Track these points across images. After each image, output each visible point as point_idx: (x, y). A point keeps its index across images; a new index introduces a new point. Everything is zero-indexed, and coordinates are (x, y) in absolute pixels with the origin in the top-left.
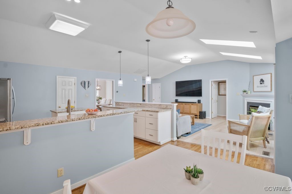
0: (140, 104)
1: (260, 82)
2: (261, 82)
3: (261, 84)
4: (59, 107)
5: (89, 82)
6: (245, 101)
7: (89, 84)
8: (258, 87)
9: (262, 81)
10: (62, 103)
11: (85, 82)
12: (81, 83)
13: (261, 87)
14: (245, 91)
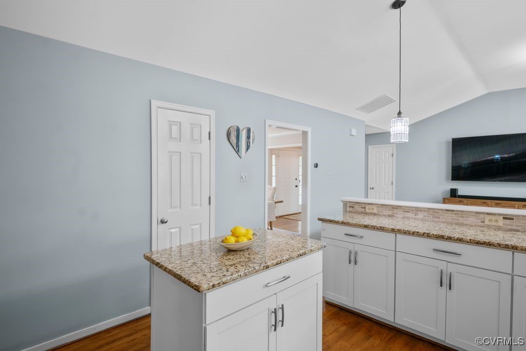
4: (163, 222)
5: (249, 130)
7: (248, 137)
10: (171, 207)
11: (238, 130)
12: (229, 135)
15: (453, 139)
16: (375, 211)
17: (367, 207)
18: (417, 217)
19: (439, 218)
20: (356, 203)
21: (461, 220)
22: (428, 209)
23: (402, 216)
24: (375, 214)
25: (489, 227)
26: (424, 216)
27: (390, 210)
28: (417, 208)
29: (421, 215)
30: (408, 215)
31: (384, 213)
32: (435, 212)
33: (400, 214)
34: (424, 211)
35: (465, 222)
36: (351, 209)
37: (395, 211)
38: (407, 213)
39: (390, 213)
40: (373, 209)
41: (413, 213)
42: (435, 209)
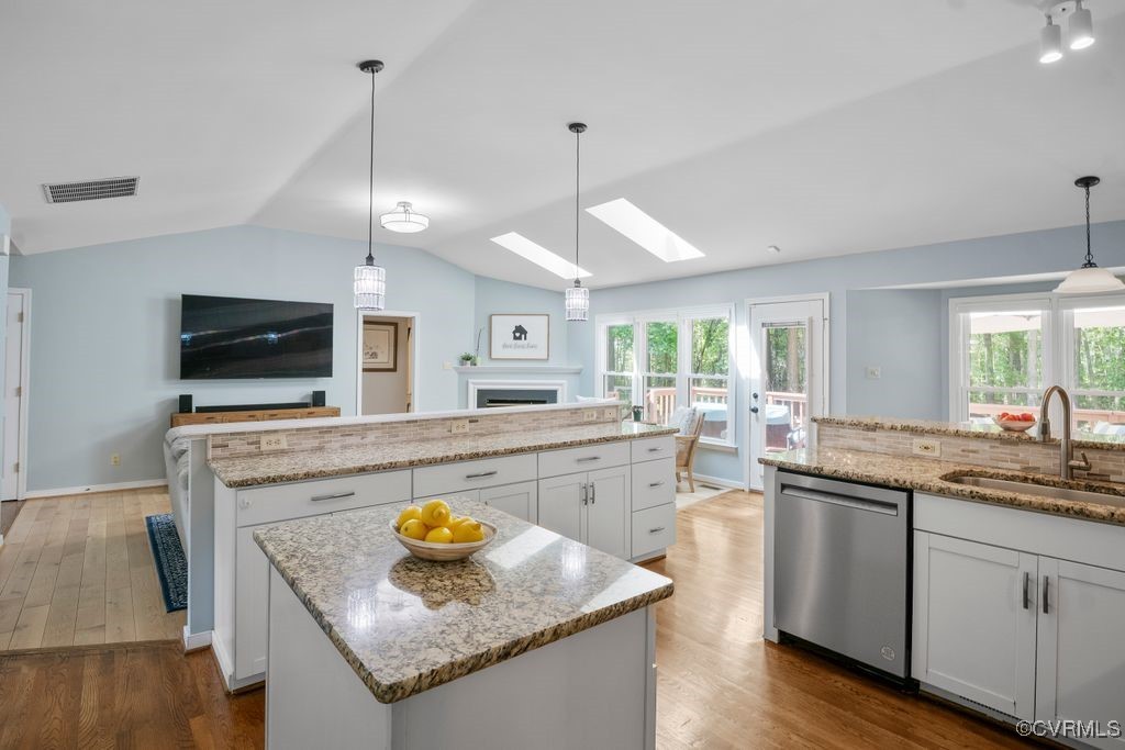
0: (473, 420)
1: (514, 332)
2: (518, 335)
3: (515, 338)
6: (471, 386)
8: (505, 346)
9: (520, 332)
13: (516, 346)
14: (467, 358)
15: (184, 296)
16: (284, 445)
17: (264, 439)
18: (366, 441)
19: (397, 436)
20: (231, 434)
21: (426, 434)
22: (383, 424)
23: (338, 445)
24: (283, 452)
25: (456, 436)
26: (376, 437)
27: (317, 438)
28: (365, 425)
29: (371, 437)
30: (350, 440)
31: (304, 446)
32: (393, 428)
33: (335, 442)
34: (377, 429)
35: (431, 436)
36: (219, 452)
37: (327, 437)
38: (347, 438)
39: (316, 443)
40: (278, 442)
41: (357, 435)
42: (391, 423)
